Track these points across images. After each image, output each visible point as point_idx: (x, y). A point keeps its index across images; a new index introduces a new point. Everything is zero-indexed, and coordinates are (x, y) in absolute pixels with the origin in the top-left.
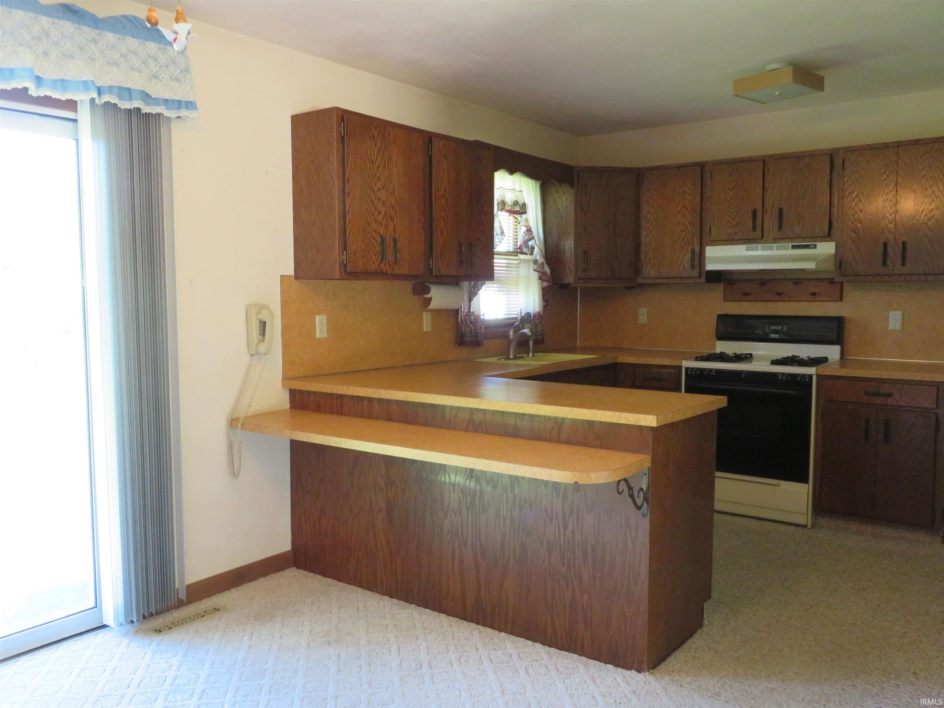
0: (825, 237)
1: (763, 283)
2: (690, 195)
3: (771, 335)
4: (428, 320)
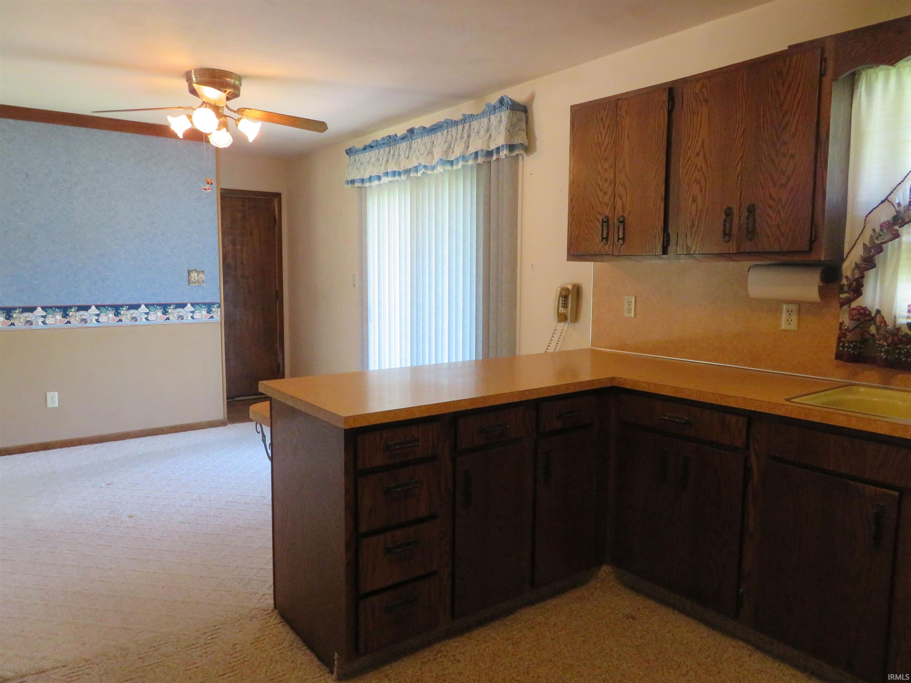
4: (792, 314)
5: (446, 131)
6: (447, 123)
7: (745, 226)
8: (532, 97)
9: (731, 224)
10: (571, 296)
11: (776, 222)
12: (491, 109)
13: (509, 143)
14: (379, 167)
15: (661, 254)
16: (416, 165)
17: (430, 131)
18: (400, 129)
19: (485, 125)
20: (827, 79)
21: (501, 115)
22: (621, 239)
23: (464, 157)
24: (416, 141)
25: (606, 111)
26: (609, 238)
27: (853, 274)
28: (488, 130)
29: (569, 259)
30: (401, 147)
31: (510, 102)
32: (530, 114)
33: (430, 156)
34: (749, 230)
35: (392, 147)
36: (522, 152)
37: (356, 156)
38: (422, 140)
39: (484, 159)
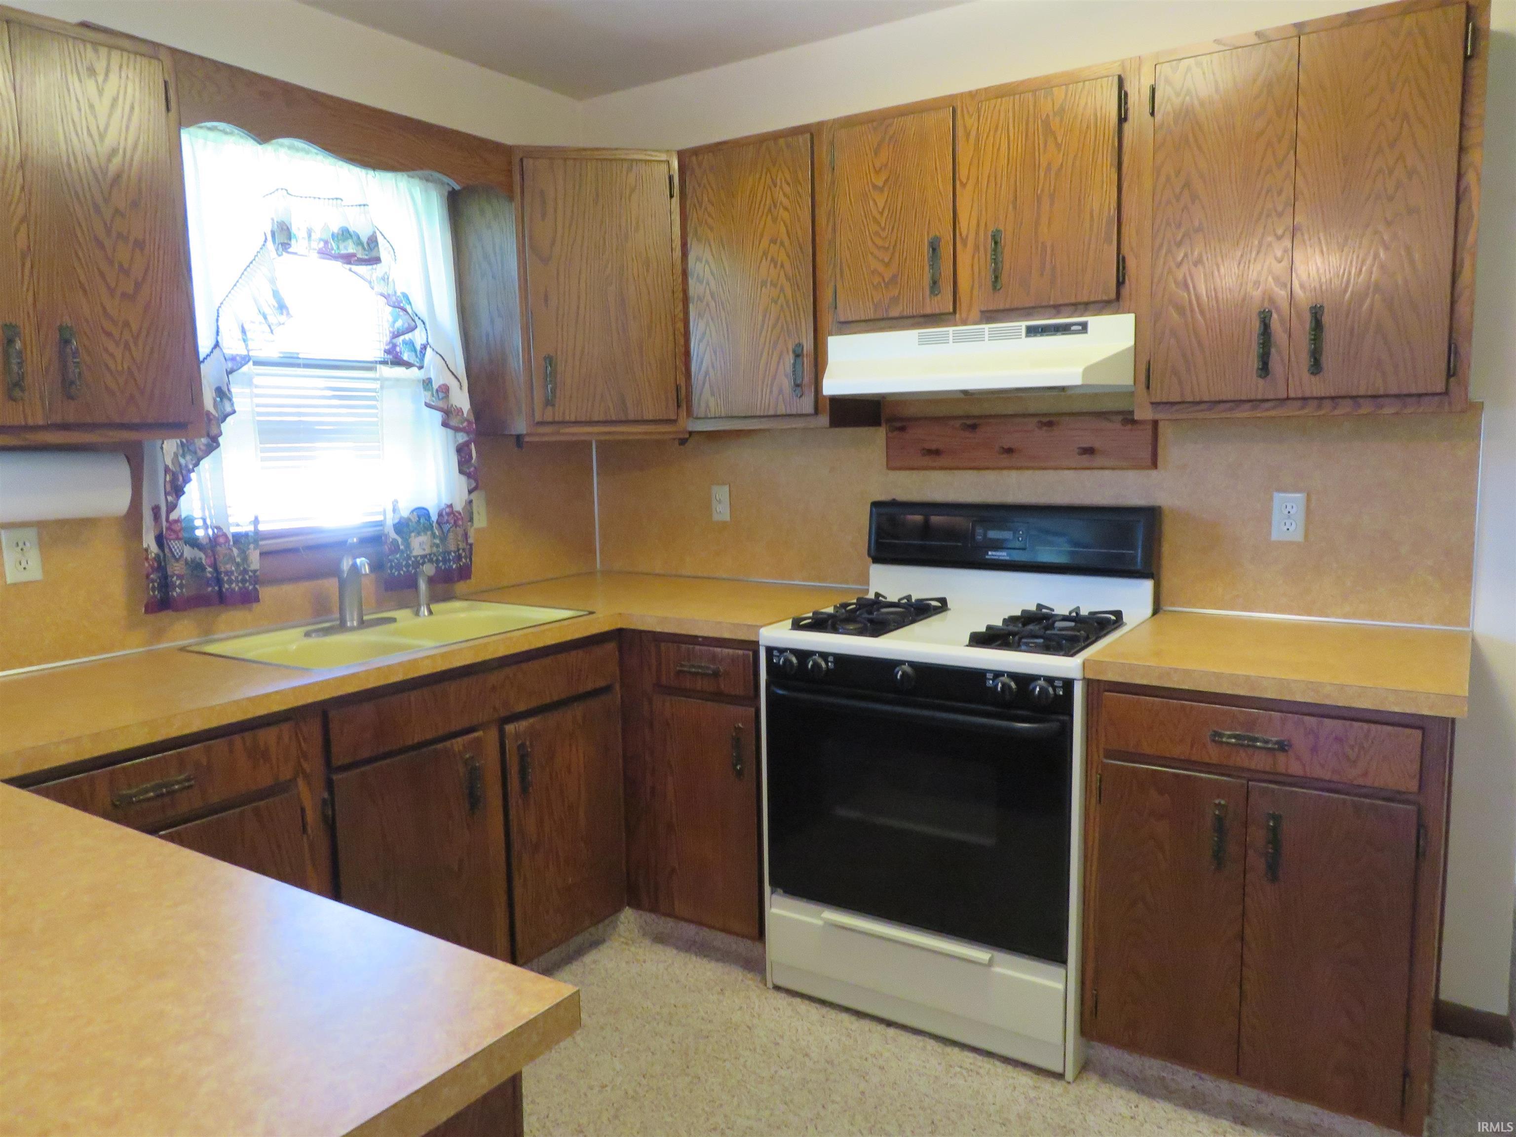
0: (1108, 302)
1: (972, 424)
2: (786, 209)
3: (990, 553)
4: (25, 548)
9: (21, 363)
11: (125, 367)
20: (173, 121)
34: (69, 378)
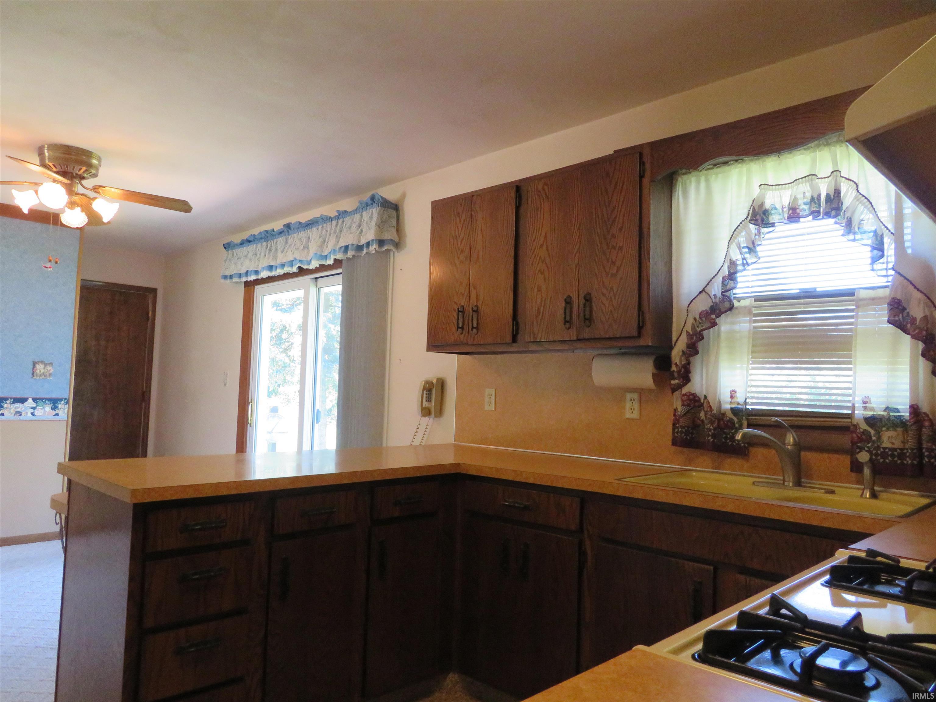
4: (634, 403)
5: (320, 227)
6: (322, 219)
7: (582, 314)
8: (404, 196)
9: (571, 312)
10: (436, 390)
11: (609, 309)
12: (363, 205)
13: (378, 238)
14: (256, 262)
15: (511, 342)
16: (291, 259)
17: (306, 226)
18: (278, 225)
19: (358, 220)
20: (646, 181)
21: (372, 211)
22: (475, 328)
23: (334, 250)
24: (292, 236)
25: (463, 206)
26: (465, 327)
27: (681, 361)
28: (360, 225)
29: (429, 349)
30: (278, 242)
31: (381, 200)
32: (401, 213)
33: (306, 251)
34: (586, 317)
35: (269, 242)
36: (392, 247)
37: (234, 251)
38: (298, 235)
39: (353, 253)
